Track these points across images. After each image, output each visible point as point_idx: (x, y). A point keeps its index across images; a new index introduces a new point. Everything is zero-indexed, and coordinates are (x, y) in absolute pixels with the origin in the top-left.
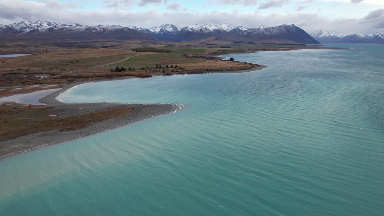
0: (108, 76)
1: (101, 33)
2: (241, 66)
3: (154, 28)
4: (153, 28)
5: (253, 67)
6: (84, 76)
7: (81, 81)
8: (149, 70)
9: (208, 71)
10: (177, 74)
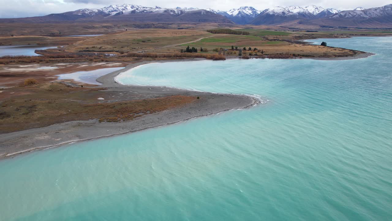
0: (177, 56)
1: (178, 15)
2: (337, 51)
3: (232, 11)
4: (230, 10)
5: (355, 53)
6: (151, 56)
7: (147, 60)
8: (223, 52)
9: (295, 56)
10: (257, 58)
